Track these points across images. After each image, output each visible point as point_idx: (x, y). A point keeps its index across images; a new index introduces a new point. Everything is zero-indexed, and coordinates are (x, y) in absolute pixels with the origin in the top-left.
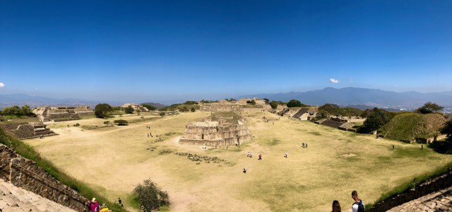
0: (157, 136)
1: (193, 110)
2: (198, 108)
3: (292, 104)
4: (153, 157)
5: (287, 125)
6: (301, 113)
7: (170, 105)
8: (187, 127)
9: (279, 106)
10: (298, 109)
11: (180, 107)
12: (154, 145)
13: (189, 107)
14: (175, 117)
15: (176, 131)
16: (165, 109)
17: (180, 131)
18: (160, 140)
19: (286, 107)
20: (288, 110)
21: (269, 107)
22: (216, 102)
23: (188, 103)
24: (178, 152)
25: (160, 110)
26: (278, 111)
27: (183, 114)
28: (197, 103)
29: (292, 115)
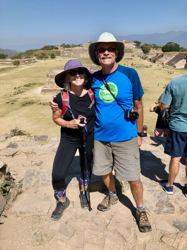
0: (15, 88)
1: (53, 57)
2: (59, 54)
3: (168, 48)
4: (16, 109)
5: (158, 73)
6: (177, 59)
7: (24, 50)
8: (48, 76)
9: (152, 51)
10: (175, 54)
11: (37, 53)
12: (13, 98)
13: (47, 52)
14: (33, 65)
15: (36, 82)
16: (19, 56)
17: (41, 81)
18: (20, 92)
19: (160, 52)
20: (162, 56)
21: (140, 51)
22: (79, 46)
23: (46, 48)
24: (42, 102)
25: (12, 58)
26: (150, 57)
27: (42, 61)
28: (57, 48)
29: (166, 62)
